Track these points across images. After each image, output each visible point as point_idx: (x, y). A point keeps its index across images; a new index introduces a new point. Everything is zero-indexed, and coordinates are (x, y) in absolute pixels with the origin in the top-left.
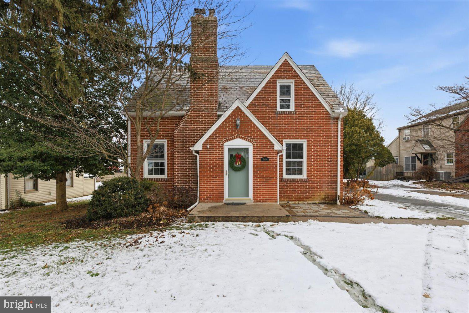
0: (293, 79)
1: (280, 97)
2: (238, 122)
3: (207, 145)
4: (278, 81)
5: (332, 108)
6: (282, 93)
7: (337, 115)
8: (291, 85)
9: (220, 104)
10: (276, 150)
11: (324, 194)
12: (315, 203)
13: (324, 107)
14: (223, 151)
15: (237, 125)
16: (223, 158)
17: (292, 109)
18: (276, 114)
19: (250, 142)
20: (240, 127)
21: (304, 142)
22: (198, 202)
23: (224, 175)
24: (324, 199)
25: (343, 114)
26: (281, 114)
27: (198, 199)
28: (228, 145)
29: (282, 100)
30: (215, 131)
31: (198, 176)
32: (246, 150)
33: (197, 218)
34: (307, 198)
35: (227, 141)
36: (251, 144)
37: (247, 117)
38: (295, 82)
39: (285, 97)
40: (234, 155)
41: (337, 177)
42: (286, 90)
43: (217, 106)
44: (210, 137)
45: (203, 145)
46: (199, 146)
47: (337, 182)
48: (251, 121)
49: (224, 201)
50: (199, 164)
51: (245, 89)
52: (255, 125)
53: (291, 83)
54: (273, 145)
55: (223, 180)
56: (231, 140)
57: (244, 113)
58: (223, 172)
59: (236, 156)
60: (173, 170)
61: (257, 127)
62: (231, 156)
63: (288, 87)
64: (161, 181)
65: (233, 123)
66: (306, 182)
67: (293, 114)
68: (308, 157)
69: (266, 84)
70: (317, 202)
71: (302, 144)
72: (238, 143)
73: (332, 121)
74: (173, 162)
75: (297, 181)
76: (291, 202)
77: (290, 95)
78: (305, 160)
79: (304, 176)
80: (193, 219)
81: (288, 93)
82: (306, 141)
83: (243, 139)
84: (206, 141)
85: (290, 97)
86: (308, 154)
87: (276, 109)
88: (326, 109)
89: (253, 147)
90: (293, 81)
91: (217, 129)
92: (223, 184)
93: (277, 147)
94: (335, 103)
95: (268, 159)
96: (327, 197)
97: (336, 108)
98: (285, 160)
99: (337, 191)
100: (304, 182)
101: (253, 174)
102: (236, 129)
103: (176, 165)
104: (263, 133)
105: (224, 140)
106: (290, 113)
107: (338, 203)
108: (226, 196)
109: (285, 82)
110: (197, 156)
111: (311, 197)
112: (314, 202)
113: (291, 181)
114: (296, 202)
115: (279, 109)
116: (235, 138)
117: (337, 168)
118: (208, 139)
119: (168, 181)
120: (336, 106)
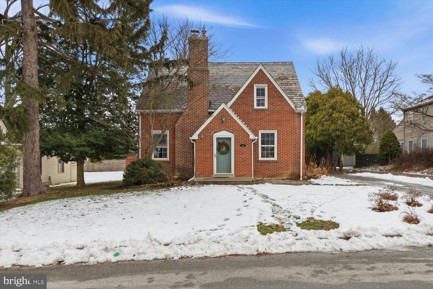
0: (267, 84)
1: (257, 97)
2: (224, 119)
3: (201, 135)
4: (255, 85)
5: (295, 106)
6: (258, 95)
7: (299, 112)
8: (265, 88)
9: (210, 103)
10: (251, 139)
11: (290, 172)
12: (284, 179)
13: (290, 106)
14: (213, 140)
15: (223, 122)
16: (213, 145)
17: (266, 107)
18: (253, 111)
19: (232, 133)
20: (225, 122)
21: (275, 132)
22: (194, 177)
23: (214, 157)
24: (290, 176)
25: (303, 111)
26: (257, 110)
27: (195, 175)
28: (216, 135)
29: (258, 100)
30: (207, 125)
31: (195, 158)
32: (230, 139)
33: (197, 183)
34: (277, 175)
35: (216, 133)
36: (233, 135)
37: (230, 115)
38: (268, 86)
39: (260, 98)
40: (221, 142)
41: (300, 159)
42: (261, 92)
43: (208, 105)
44: (203, 130)
45: (198, 135)
46: (195, 137)
47: (300, 163)
48: (233, 118)
49: (213, 176)
50: (196, 149)
51: (230, 88)
52: (236, 121)
53: (266, 87)
54: (249, 135)
55: (213, 160)
56: (219, 132)
57: (228, 112)
58: (213, 155)
59: (222, 143)
60: (175, 154)
61: (237, 122)
62: (219, 143)
63: (263, 90)
64: (165, 163)
65: (220, 120)
66: (277, 163)
67: (267, 111)
68: (278, 144)
69: (246, 87)
70: (285, 178)
71: (274, 134)
72: (224, 134)
73: (297, 116)
74: (175, 147)
75: (269, 162)
76: (265, 179)
77: (264, 96)
78: (276, 146)
79: (275, 158)
80: (194, 183)
81: (263, 94)
82: (276, 131)
83: (227, 131)
84: (201, 132)
85: (265, 97)
86: (278, 142)
87: (253, 107)
88: (291, 107)
89: (235, 137)
90: (267, 85)
91: (208, 124)
92: (213, 163)
93: (252, 136)
94: (300, 101)
95: (245, 146)
96: (293, 174)
97: (299, 106)
98: (260, 146)
99: (300, 169)
100: (275, 163)
101: (235, 156)
102: (223, 124)
103: (176, 150)
104: (241, 127)
105: (213, 132)
106: (263, 110)
107: (301, 179)
108: (215, 172)
109: (261, 86)
110: (193, 143)
111: (280, 175)
112: (282, 178)
113: (265, 162)
114: (269, 178)
115: (256, 107)
116: (221, 131)
117: (300, 152)
118: (202, 131)
119: (170, 163)
120: (299, 104)
